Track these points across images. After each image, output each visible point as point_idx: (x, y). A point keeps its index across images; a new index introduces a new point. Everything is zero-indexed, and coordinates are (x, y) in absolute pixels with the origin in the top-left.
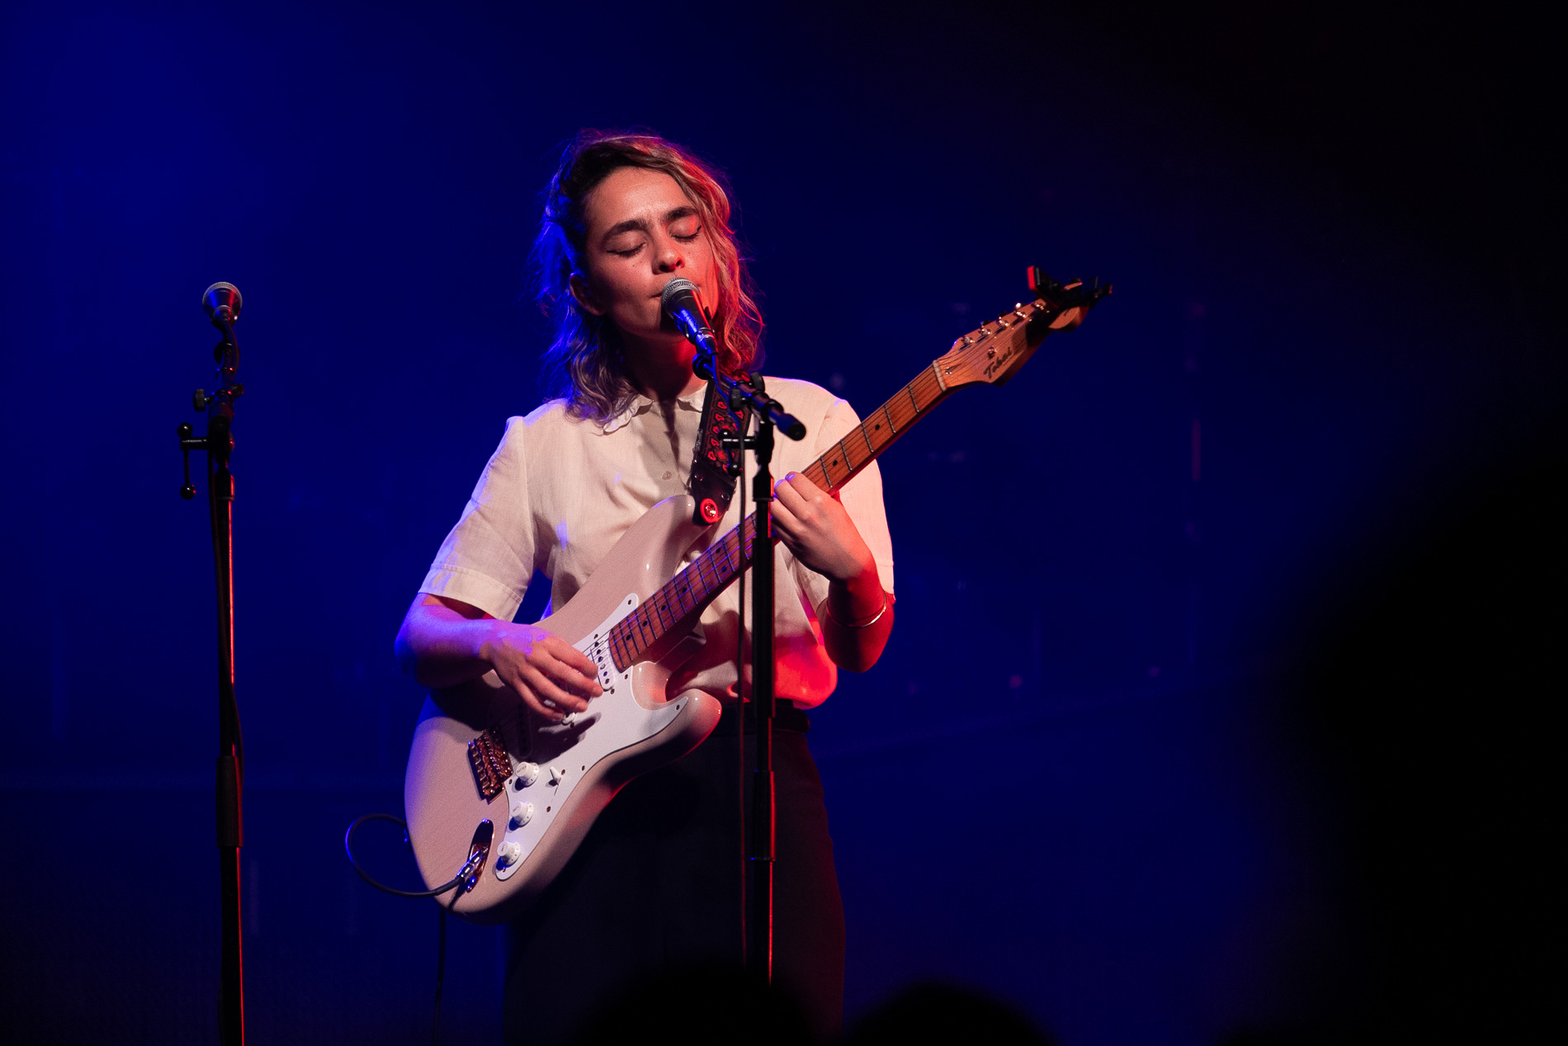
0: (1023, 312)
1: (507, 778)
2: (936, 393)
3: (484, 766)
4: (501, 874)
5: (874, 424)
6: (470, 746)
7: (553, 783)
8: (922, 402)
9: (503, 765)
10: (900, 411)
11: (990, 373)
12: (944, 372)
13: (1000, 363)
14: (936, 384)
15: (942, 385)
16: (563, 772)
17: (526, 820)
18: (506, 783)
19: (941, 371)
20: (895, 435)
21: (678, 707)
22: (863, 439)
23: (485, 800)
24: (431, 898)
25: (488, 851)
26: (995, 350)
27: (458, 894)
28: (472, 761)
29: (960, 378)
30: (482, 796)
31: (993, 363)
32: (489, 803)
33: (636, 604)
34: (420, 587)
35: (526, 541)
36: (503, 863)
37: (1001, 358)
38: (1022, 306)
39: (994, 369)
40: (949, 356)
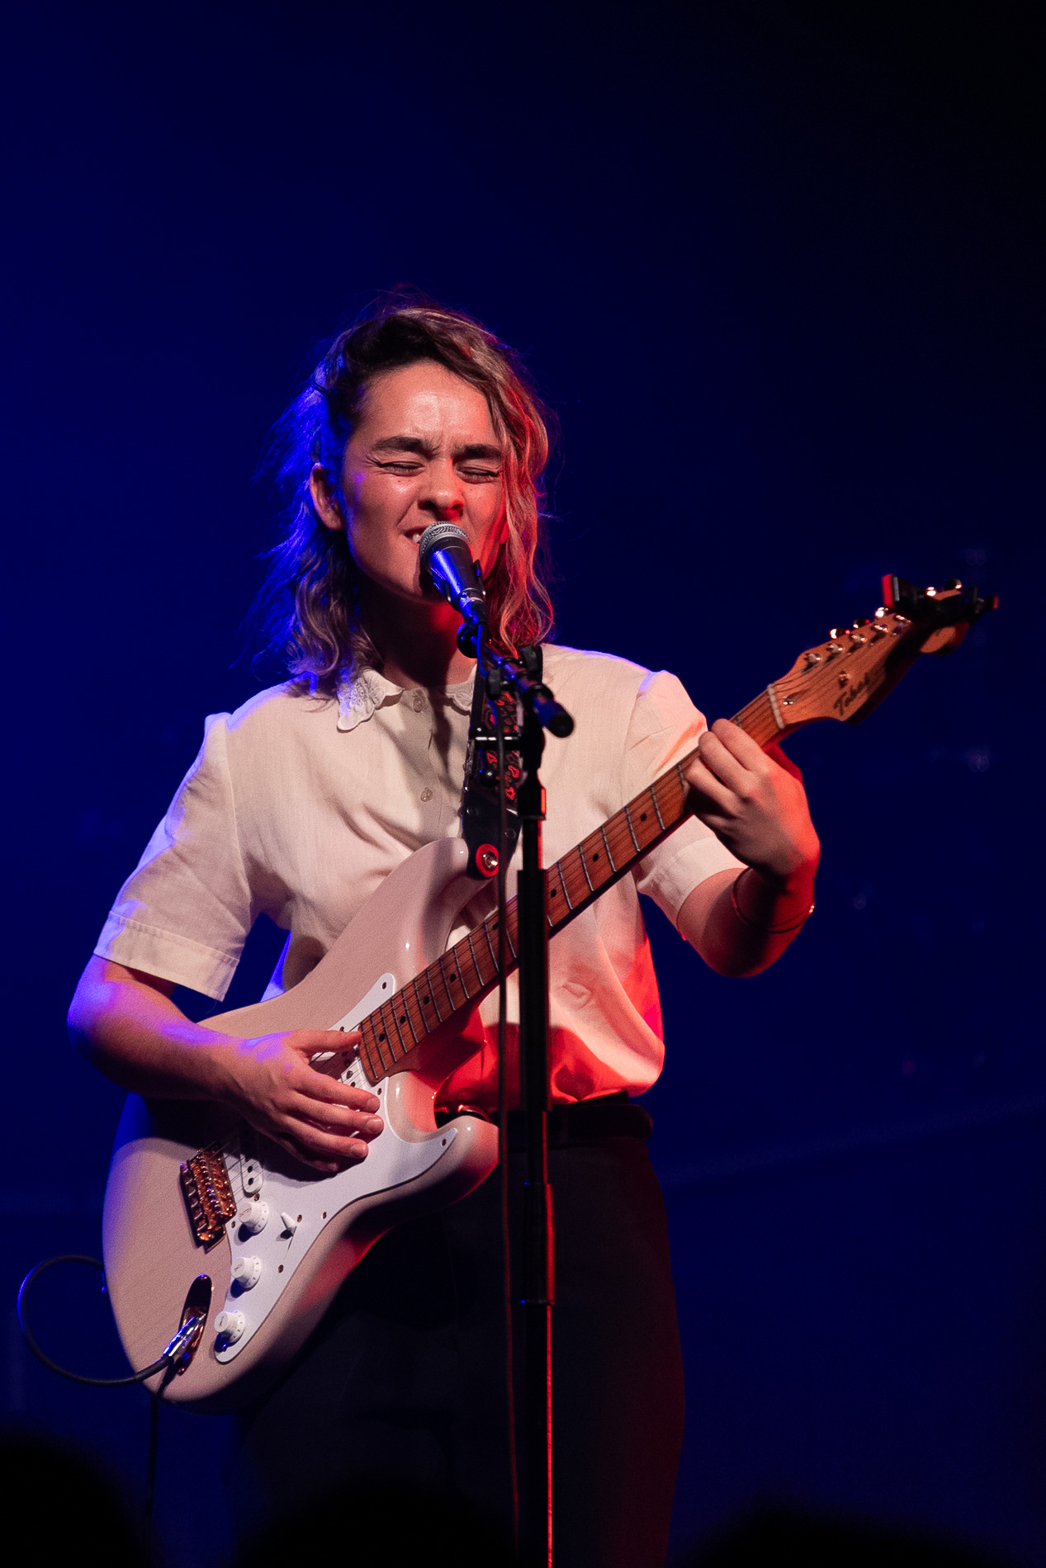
1: (228, 1219)
2: (771, 731)
3: (199, 1200)
4: (223, 1356)
6: (180, 1170)
7: (287, 1234)
9: (224, 1200)
11: (841, 706)
12: (781, 702)
13: (853, 694)
14: (772, 717)
15: (779, 721)
16: (300, 1218)
17: (252, 1282)
18: (228, 1225)
19: (777, 701)
21: (444, 1142)
23: (201, 1249)
25: (205, 1320)
26: (848, 676)
27: (167, 1380)
28: (185, 1190)
29: (804, 711)
30: (198, 1243)
31: (845, 694)
32: (206, 1252)
33: (393, 989)
34: (94, 944)
35: (239, 889)
36: (223, 1341)
37: (856, 688)
39: (849, 701)
40: (791, 678)
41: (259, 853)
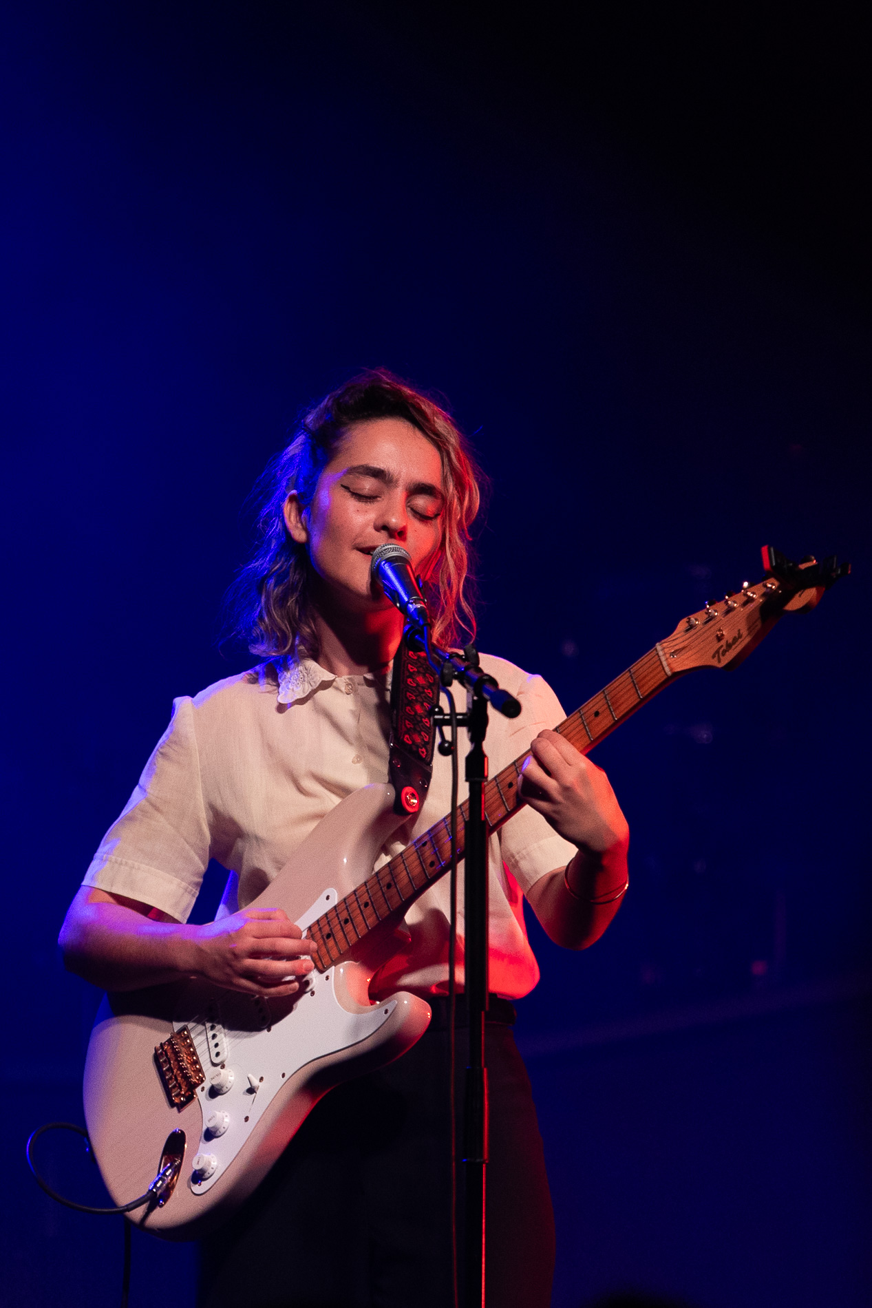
0: (754, 593)
1: (198, 1085)
2: (660, 678)
3: (173, 1072)
4: (197, 1189)
5: (595, 709)
6: (156, 1050)
7: (251, 1091)
8: (645, 688)
9: (194, 1071)
10: (622, 696)
11: (719, 657)
12: (668, 656)
13: (729, 646)
14: (660, 668)
15: (667, 669)
16: (261, 1079)
17: (222, 1130)
18: (198, 1090)
19: (665, 654)
20: (616, 722)
21: (386, 1012)
22: (582, 726)
23: (175, 1109)
24: (120, 1215)
25: (181, 1164)
26: (724, 633)
27: (150, 1210)
28: (159, 1066)
29: (686, 662)
30: (172, 1104)
31: (722, 646)
32: (179, 1111)
33: (335, 900)
34: (82, 879)
35: (200, 831)
36: (198, 1177)
37: (730, 641)
38: (751, 586)
39: (724, 653)
40: (674, 638)
41: (219, 803)
